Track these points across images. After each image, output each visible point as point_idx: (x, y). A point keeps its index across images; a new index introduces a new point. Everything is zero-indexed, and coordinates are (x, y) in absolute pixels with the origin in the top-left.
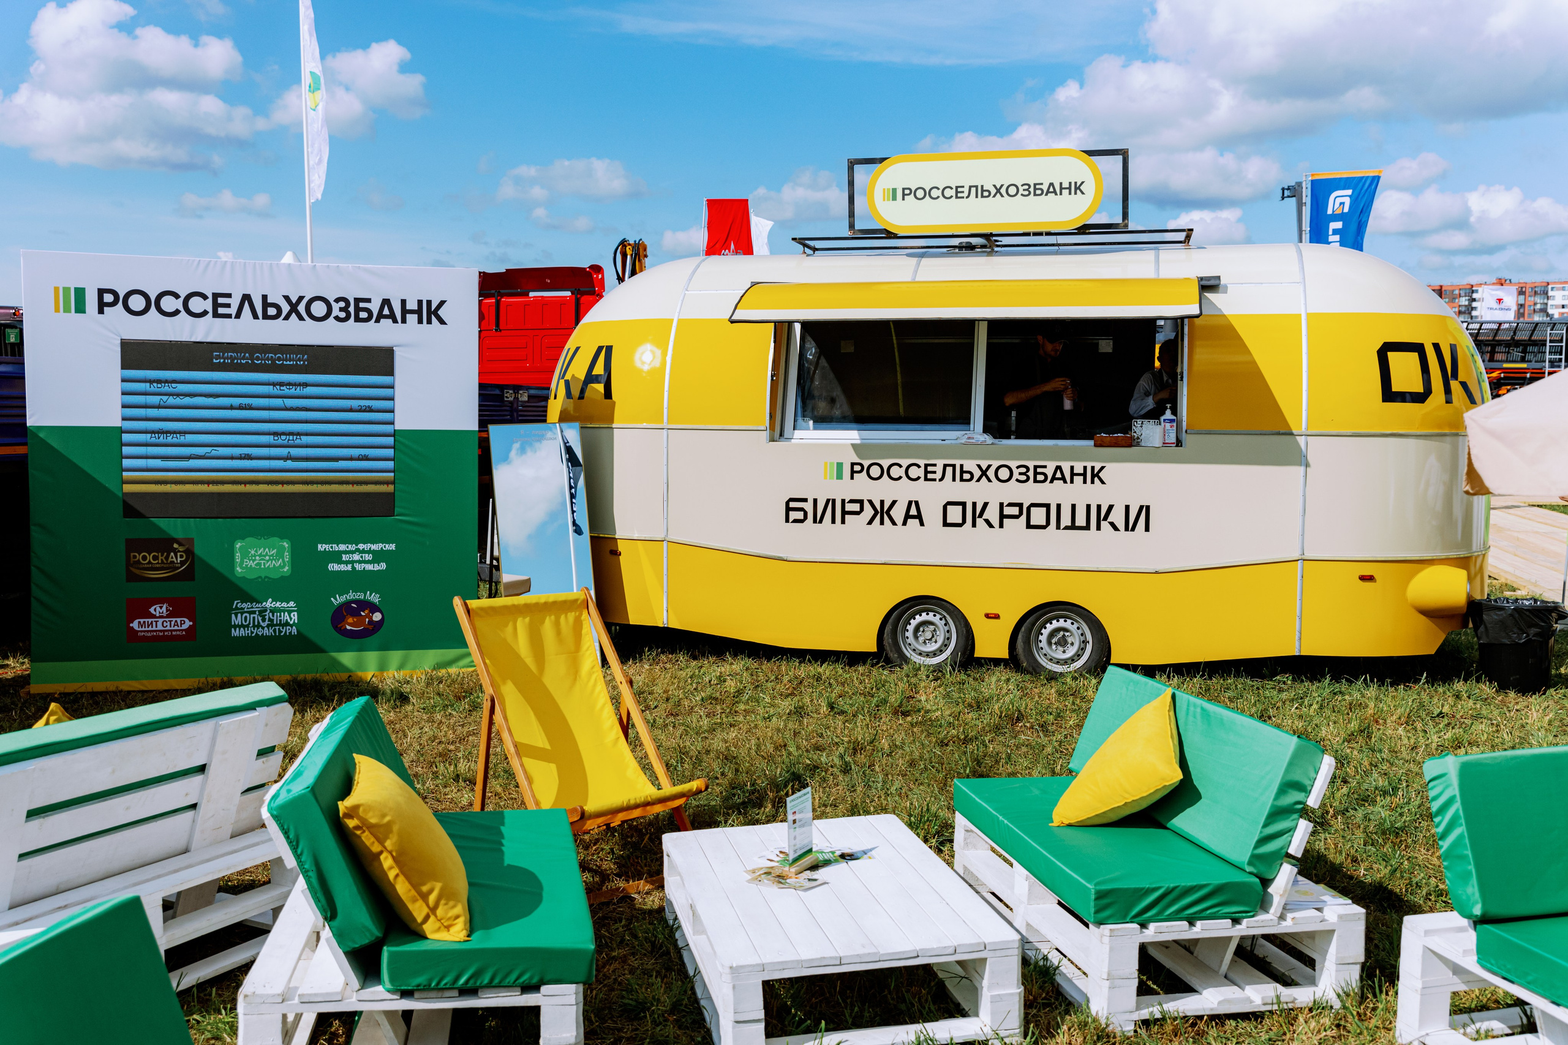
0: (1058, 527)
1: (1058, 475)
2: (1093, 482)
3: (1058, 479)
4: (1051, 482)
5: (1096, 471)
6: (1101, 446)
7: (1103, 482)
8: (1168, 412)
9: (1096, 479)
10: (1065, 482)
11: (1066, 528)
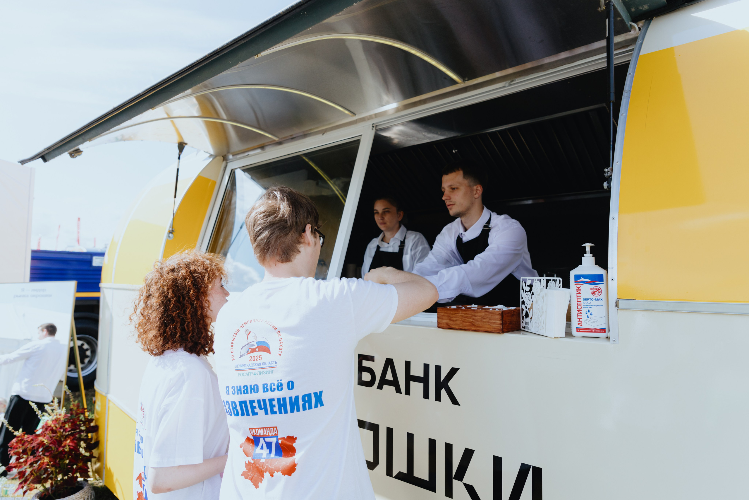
0: (389, 472)
1: (389, 376)
2: (438, 398)
3: (389, 383)
4: (380, 387)
5: (443, 376)
6: (449, 328)
7: (455, 401)
8: (588, 259)
9: (443, 392)
10: (398, 391)
11: (400, 476)
